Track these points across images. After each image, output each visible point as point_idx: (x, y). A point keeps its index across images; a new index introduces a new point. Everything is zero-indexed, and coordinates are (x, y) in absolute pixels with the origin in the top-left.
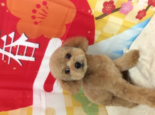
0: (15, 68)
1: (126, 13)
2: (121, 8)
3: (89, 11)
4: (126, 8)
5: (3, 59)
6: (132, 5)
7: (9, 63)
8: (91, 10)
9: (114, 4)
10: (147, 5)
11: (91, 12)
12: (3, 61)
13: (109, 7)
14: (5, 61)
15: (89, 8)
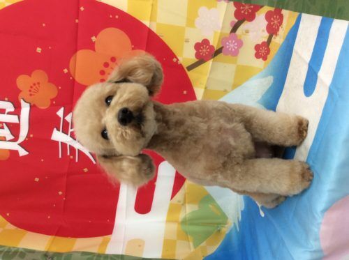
0: (86, 170)
1: (235, 53)
2: (222, 47)
3: (175, 60)
4: (232, 46)
5: (68, 154)
6: (239, 38)
7: (77, 161)
8: (176, 57)
9: (211, 44)
10: (266, 35)
11: (178, 60)
12: (69, 156)
13: (204, 50)
14: (72, 157)
15: (173, 55)
